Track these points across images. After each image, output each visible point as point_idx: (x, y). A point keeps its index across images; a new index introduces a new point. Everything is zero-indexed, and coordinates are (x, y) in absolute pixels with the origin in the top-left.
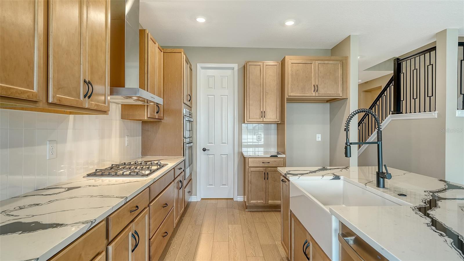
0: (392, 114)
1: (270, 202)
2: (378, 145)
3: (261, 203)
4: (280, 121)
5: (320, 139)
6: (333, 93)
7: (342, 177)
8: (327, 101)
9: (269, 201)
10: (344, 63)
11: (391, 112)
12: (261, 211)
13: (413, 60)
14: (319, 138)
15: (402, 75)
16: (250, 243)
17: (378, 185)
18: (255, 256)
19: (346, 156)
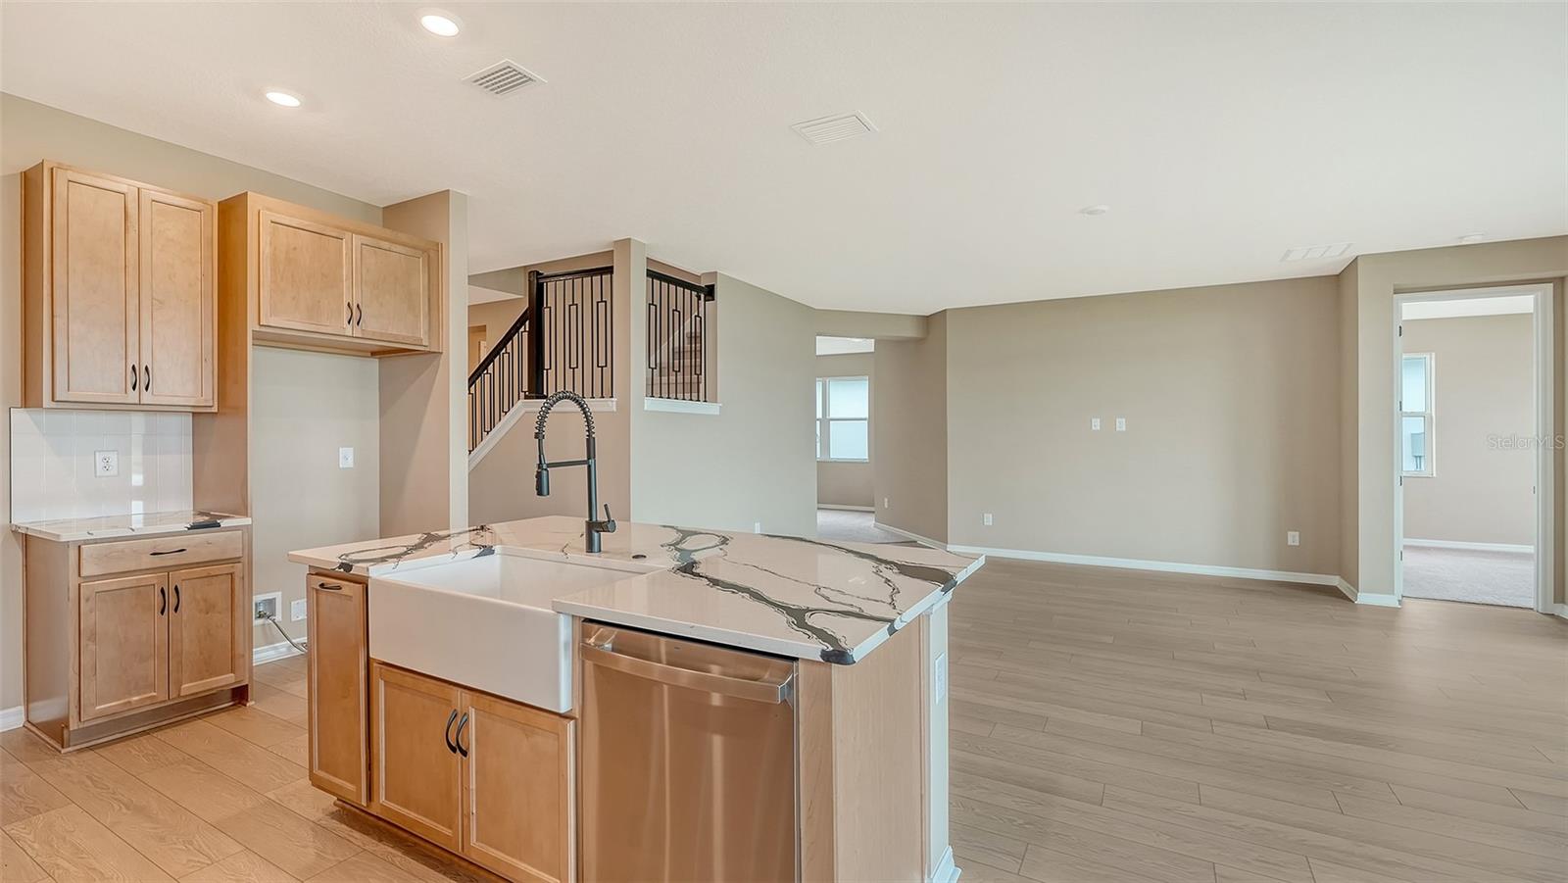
0: (526, 397)
1: (189, 688)
2: (589, 467)
3: (149, 702)
4: (216, 403)
5: (350, 463)
6: (404, 334)
7: (497, 548)
8: (373, 354)
9: (183, 686)
10: (432, 256)
11: (522, 395)
12: (144, 733)
13: (569, 283)
14: (347, 458)
15: (547, 311)
16: (162, 839)
17: (590, 548)
18: (209, 862)
19: (540, 493)
